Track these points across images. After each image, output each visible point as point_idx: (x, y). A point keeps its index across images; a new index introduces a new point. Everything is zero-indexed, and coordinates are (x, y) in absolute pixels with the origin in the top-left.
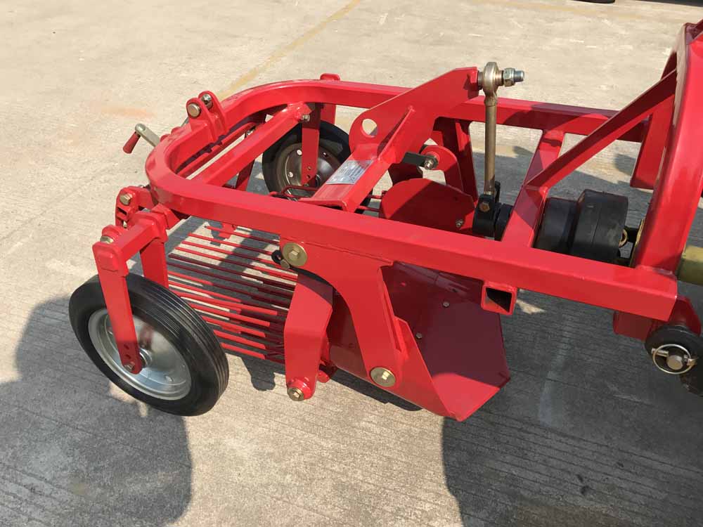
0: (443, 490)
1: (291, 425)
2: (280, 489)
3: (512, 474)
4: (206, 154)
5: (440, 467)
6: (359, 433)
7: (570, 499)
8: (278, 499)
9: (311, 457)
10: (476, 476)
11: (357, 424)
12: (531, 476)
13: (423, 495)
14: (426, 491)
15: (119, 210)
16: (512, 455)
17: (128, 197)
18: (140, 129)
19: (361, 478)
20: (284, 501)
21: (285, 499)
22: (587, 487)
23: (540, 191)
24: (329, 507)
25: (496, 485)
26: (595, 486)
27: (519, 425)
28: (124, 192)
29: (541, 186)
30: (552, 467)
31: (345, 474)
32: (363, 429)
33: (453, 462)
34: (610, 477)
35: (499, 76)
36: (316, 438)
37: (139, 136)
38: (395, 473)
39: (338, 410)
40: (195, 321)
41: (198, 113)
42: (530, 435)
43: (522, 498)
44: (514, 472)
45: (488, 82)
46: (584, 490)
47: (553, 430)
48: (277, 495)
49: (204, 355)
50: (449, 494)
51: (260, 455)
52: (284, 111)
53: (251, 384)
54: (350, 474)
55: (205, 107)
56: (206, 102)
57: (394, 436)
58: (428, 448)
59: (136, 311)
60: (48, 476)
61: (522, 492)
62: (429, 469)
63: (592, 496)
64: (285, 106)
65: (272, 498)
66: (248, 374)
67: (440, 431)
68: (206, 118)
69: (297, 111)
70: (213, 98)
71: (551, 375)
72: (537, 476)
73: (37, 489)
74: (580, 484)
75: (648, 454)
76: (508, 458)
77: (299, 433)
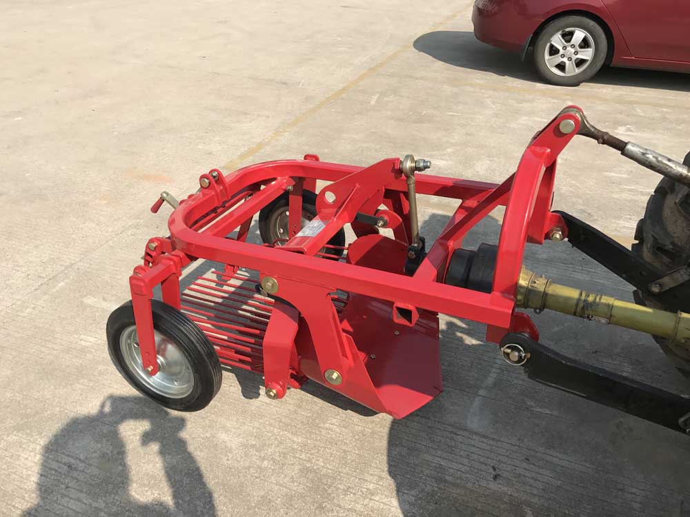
0: (386, 475)
1: (270, 425)
2: (259, 471)
3: (440, 464)
4: (213, 215)
5: (385, 458)
6: (324, 432)
7: (484, 483)
8: (256, 478)
9: (284, 449)
10: (412, 465)
11: (322, 425)
12: (455, 466)
13: (369, 478)
14: (372, 475)
15: (147, 254)
16: (443, 451)
17: (154, 245)
18: (165, 195)
19: (322, 464)
20: (261, 479)
21: (262, 478)
22: (499, 475)
23: (448, 244)
24: (295, 484)
25: (427, 472)
26: (505, 474)
27: (450, 429)
28: (151, 241)
29: (449, 239)
30: (473, 460)
31: (310, 461)
32: (327, 429)
33: (395, 455)
34: (517, 468)
35: (413, 165)
36: (290, 435)
37: (163, 201)
38: (349, 461)
39: (309, 415)
40: (198, 334)
41: (208, 185)
42: (459, 437)
43: (446, 481)
44: (442, 463)
45: (406, 169)
46: (495, 477)
47: (476, 433)
48: (256, 475)
49: (204, 361)
50: (389, 478)
51: (245, 446)
52: (273, 183)
53: (241, 394)
54: (314, 461)
55: (213, 180)
56: (214, 177)
57: (351, 435)
58: (377, 444)
59: (156, 326)
60: (82, 457)
61: (447, 478)
62: (376, 459)
63: (501, 481)
64: (274, 179)
65: (252, 476)
66: (239, 387)
67: (388, 432)
68: (214, 188)
69: (283, 183)
70: (220, 174)
71: (482, 392)
72: (460, 466)
73: (73, 466)
74: (493, 473)
75: (551, 452)
76: (439, 453)
77: (276, 431)
